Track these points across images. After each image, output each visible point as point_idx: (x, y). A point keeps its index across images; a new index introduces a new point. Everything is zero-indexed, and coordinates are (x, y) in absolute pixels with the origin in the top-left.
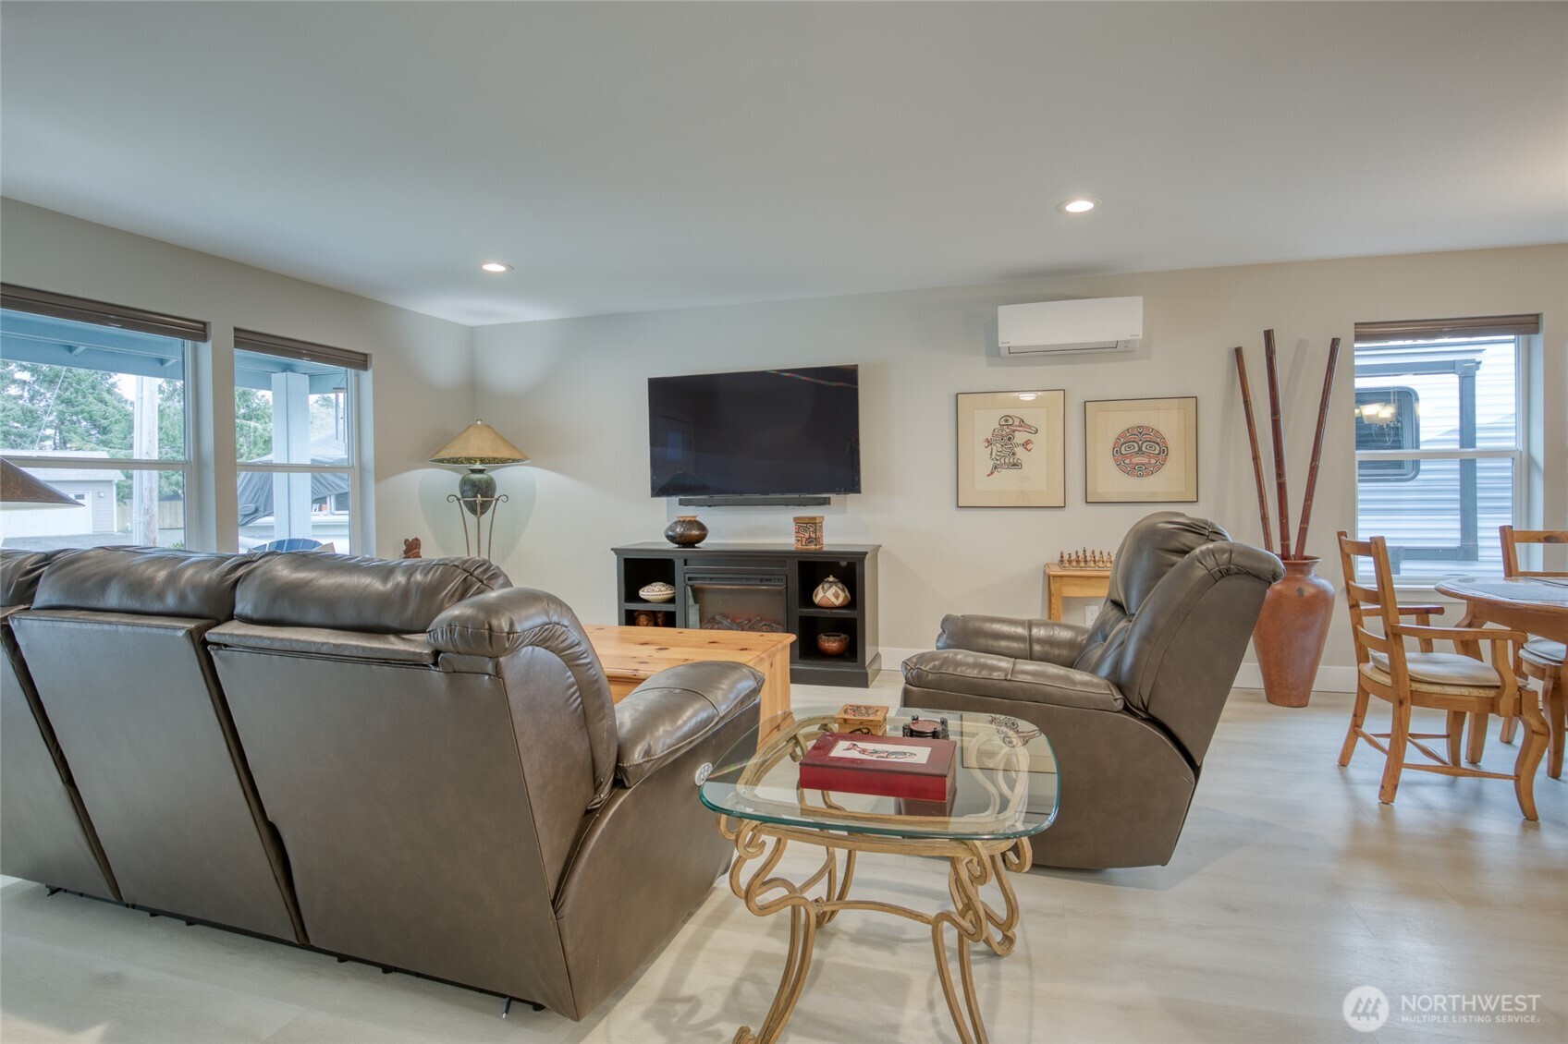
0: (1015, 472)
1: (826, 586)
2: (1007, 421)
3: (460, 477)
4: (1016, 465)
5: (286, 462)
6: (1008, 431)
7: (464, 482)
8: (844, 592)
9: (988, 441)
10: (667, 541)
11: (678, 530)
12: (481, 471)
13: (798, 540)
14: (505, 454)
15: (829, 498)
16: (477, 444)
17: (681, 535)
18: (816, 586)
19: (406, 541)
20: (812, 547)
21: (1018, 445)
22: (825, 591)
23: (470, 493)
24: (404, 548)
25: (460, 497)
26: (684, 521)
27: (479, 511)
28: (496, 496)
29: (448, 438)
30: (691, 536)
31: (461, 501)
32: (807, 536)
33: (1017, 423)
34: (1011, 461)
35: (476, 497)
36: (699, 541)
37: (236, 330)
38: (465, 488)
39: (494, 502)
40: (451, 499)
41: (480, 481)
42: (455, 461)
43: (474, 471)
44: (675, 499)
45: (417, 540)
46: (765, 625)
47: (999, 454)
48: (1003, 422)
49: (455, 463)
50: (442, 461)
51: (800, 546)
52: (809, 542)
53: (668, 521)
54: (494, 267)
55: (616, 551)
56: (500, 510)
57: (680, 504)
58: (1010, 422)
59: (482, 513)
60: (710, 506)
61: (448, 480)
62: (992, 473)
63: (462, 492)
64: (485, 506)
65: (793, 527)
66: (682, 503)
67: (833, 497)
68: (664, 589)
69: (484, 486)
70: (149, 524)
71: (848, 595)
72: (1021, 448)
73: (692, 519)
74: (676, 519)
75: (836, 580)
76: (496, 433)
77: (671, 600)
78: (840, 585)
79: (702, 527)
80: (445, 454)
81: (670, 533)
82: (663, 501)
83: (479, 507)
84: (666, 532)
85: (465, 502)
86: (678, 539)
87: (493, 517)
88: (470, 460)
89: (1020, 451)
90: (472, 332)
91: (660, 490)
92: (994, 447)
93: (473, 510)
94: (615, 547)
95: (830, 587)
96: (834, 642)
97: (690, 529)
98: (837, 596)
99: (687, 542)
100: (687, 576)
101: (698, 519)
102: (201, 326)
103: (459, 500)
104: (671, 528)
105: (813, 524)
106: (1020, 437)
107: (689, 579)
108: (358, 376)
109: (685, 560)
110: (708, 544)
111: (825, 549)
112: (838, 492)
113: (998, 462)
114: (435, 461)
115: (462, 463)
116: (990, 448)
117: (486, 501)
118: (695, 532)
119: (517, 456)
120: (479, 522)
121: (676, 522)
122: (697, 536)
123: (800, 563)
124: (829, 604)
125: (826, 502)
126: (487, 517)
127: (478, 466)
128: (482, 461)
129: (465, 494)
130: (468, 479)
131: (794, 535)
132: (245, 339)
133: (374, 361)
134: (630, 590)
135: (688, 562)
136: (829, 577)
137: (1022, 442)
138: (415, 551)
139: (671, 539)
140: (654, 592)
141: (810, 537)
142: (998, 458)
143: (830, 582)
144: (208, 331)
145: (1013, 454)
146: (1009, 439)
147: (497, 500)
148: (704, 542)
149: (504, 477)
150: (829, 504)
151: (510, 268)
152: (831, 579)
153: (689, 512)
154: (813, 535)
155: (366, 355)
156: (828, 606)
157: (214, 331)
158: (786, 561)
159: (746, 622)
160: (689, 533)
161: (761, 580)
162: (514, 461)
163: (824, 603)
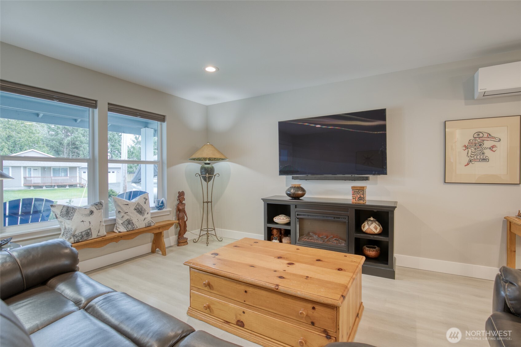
0: (483, 164)
1: (370, 223)
2: (479, 135)
3: (201, 165)
4: (485, 160)
5: (145, 160)
6: (479, 140)
7: (202, 168)
8: (380, 227)
9: (465, 146)
10: (287, 195)
11: (292, 191)
12: (209, 164)
13: (354, 198)
14: (218, 156)
15: (369, 177)
16: (207, 152)
17: (294, 194)
18: (363, 222)
19: (179, 192)
20: (361, 202)
21: (486, 148)
22: (369, 226)
23: (204, 173)
24: (178, 195)
25: (200, 174)
26: (295, 187)
27: (207, 180)
28: (215, 174)
29: (196, 150)
30: (298, 194)
31: (201, 176)
32: (359, 196)
33: (486, 135)
34: (481, 157)
35: (206, 174)
36: (301, 197)
37: (109, 104)
38: (202, 171)
39: (214, 176)
40: (197, 175)
41: (208, 168)
42: (199, 159)
43: (206, 164)
44: (290, 177)
45: (183, 192)
46: (335, 240)
47: (472, 153)
48: (476, 136)
49: (200, 160)
50: (194, 159)
51: (355, 201)
52: (360, 200)
53: (287, 186)
54: (211, 69)
55: (263, 200)
56: (216, 180)
57: (292, 179)
58: (481, 135)
59: (209, 181)
60: (306, 180)
61: (196, 167)
62: (468, 164)
63: (201, 172)
64: (210, 178)
65: (351, 192)
66: (293, 178)
67: (371, 176)
68: (285, 218)
69: (210, 170)
70: (125, 181)
71: (382, 228)
72: (489, 150)
73: (299, 186)
74: (291, 186)
75: (375, 220)
76: (215, 148)
77: (288, 224)
78: (377, 222)
79: (303, 190)
80: (194, 157)
81: (288, 192)
82: (284, 177)
83: (207, 179)
84: (286, 192)
85: (202, 176)
86: (292, 195)
87: (213, 183)
88: (205, 159)
89: (488, 153)
90: (207, 109)
91: (283, 172)
92: (470, 150)
93: (205, 179)
94: (262, 198)
95: (372, 223)
96: (373, 252)
97: (298, 191)
98: (376, 229)
99: (296, 197)
100: (297, 213)
101: (301, 186)
102: (95, 102)
103: (200, 175)
104: (289, 190)
105: (362, 190)
106: (488, 144)
107: (298, 215)
108: (161, 125)
109: (296, 206)
110: (307, 197)
111: (367, 203)
112: (374, 174)
113: (473, 158)
114: (191, 159)
115: (202, 160)
116: (467, 150)
117: (210, 176)
118: (300, 192)
119: (223, 157)
120: (207, 185)
121: (291, 187)
122: (301, 194)
123: (356, 210)
124: (372, 232)
125: (367, 179)
126: (210, 183)
127: (207, 162)
128: (210, 159)
129: (202, 173)
130: (203, 167)
131: (351, 195)
132: (113, 108)
133: (167, 118)
134: (270, 219)
135: (297, 207)
136: (370, 217)
137: (489, 147)
138: (182, 196)
139: (289, 195)
140: (281, 219)
141: (360, 197)
142: (473, 156)
143: (371, 221)
144: (97, 104)
145: (483, 153)
146: (480, 145)
147: (215, 176)
148: (304, 196)
149: (218, 166)
150: (369, 180)
151: (218, 69)
152: (372, 219)
153: (297, 183)
154: (362, 196)
155: (164, 116)
156: (371, 233)
157: (99, 104)
158: (348, 209)
159: (325, 237)
160: (297, 192)
161: (334, 218)
162: (222, 159)
163: (368, 232)
